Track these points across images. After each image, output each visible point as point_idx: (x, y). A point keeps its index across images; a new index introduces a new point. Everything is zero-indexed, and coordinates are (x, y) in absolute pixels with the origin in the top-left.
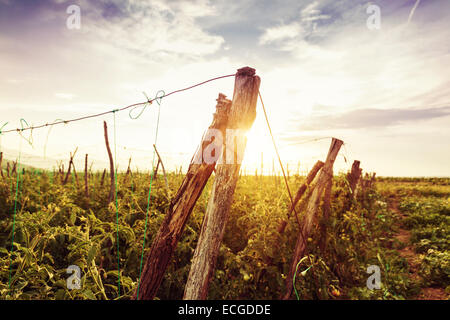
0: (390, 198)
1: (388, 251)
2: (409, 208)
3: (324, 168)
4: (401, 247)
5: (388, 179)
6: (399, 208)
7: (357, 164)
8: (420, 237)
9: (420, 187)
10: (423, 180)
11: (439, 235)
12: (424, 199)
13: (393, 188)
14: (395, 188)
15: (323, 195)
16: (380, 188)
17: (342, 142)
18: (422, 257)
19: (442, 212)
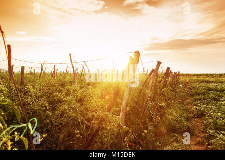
0: (186, 84)
1: (182, 105)
2: (194, 88)
3: (155, 72)
4: (188, 104)
5: (186, 75)
6: (190, 88)
7: (169, 69)
8: (196, 100)
9: (201, 79)
10: (203, 75)
11: (205, 99)
12: (202, 84)
13: (188, 79)
14: (189, 79)
15: (155, 82)
16: (182, 79)
17: (161, 63)
18: (195, 107)
19: (208, 90)
